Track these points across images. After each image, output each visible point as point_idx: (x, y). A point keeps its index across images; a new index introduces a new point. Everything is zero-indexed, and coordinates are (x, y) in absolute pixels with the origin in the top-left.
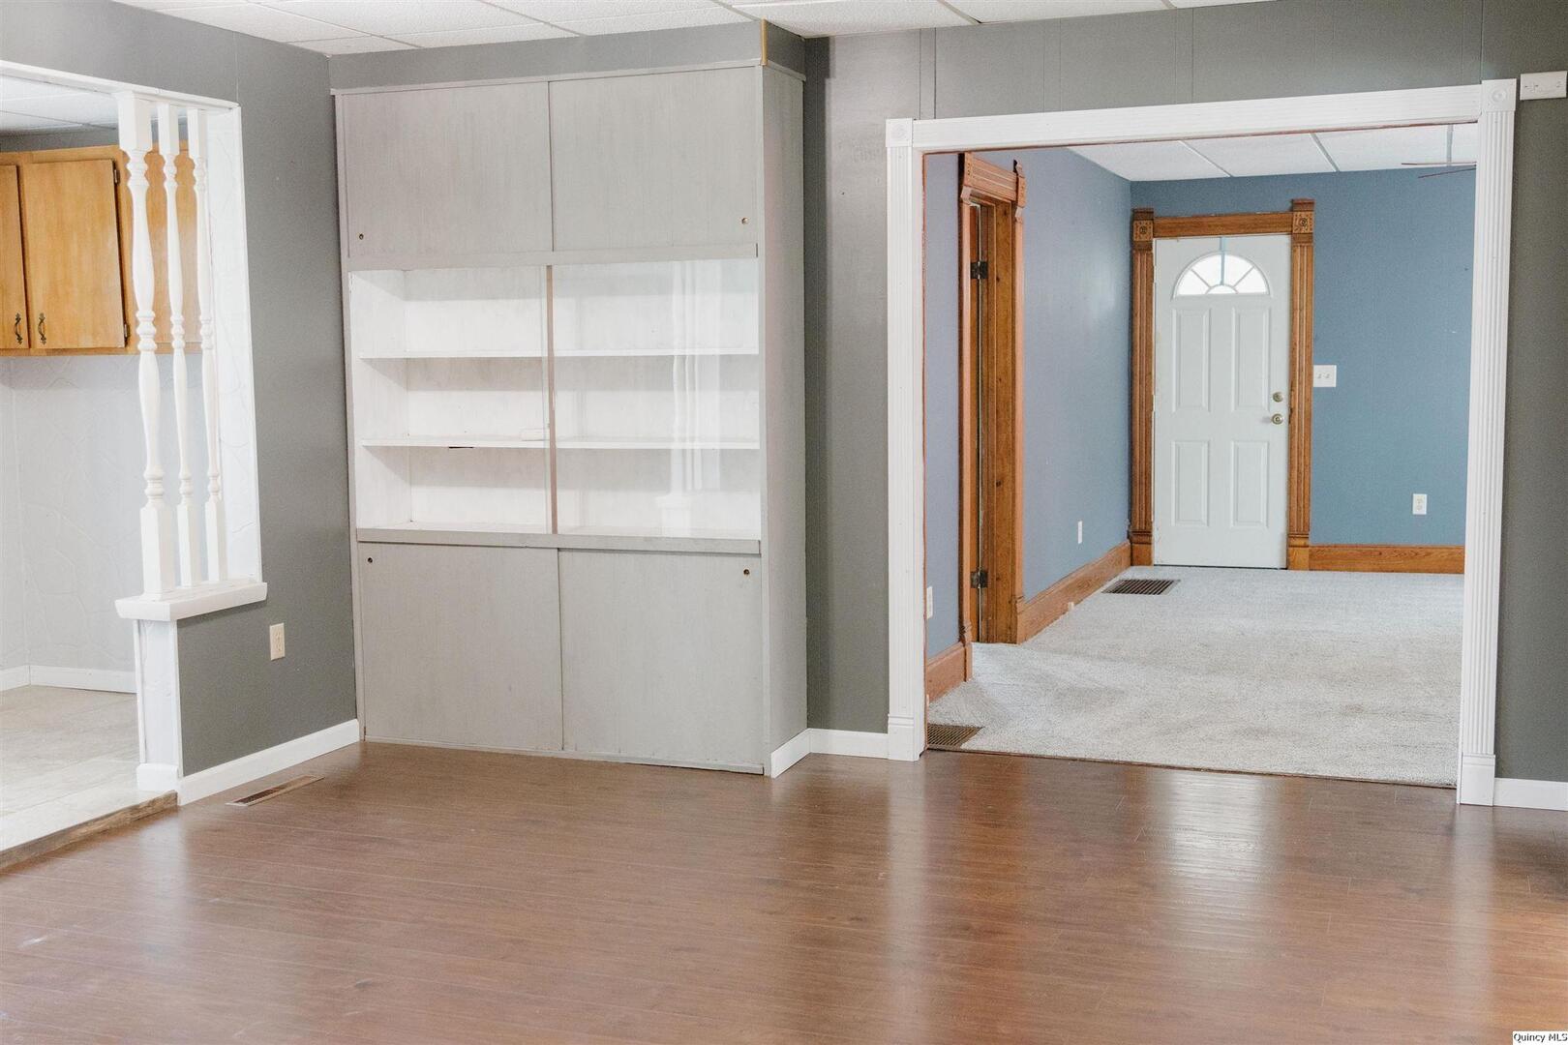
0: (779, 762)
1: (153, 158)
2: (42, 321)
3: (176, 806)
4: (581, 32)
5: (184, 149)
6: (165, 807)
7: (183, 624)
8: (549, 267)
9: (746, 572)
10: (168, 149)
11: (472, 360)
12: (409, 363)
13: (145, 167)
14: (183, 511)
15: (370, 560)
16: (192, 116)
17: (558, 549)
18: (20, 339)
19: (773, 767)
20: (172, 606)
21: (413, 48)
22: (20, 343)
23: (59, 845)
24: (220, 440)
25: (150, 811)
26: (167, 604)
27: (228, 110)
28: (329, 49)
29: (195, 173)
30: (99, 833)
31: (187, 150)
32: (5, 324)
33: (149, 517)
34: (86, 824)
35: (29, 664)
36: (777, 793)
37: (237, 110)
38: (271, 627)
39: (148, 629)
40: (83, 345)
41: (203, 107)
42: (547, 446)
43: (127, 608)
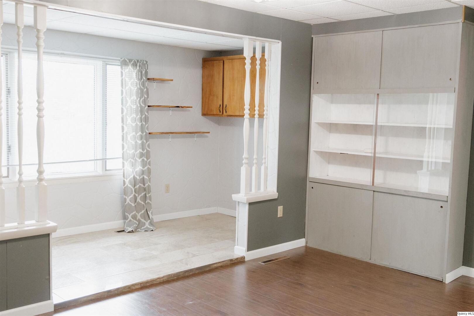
0: (449, 278)
1: (253, 58)
2: (226, 107)
3: (244, 261)
4: (396, 13)
5: (263, 55)
6: (241, 260)
7: (250, 204)
8: (378, 94)
9: (442, 207)
10: (258, 56)
11: (351, 125)
12: (331, 124)
13: (250, 61)
14: (254, 168)
15: (312, 188)
16: (267, 45)
17: (374, 191)
18: (220, 111)
19: (447, 280)
20: (247, 198)
21: (338, 21)
22: (220, 113)
23: (208, 269)
24: (268, 147)
25: (236, 261)
26: (246, 198)
27: (278, 43)
28: (312, 22)
29: (266, 63)
30: (220, 267)
31: (264, 56)
32: (217, 107)
33: (243, 170)
34: (216, 263)
35: (217, 206)
36: (447, 289)
37: (280, 43)
38: (279, 207)
39: (241, 204)
40: (236, 114)
41: (270, 42)
42: (373, 155)
43: (235, 197)
